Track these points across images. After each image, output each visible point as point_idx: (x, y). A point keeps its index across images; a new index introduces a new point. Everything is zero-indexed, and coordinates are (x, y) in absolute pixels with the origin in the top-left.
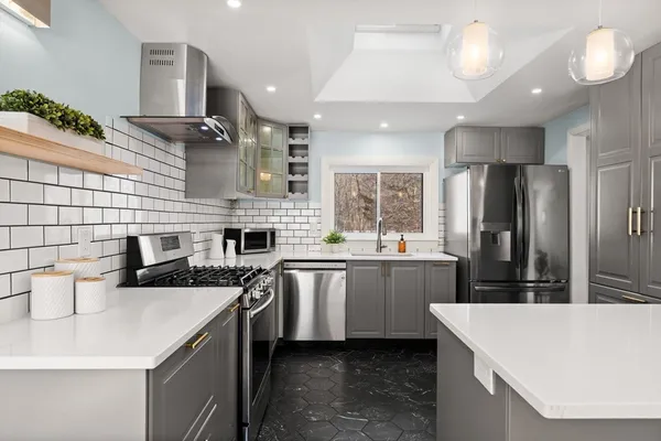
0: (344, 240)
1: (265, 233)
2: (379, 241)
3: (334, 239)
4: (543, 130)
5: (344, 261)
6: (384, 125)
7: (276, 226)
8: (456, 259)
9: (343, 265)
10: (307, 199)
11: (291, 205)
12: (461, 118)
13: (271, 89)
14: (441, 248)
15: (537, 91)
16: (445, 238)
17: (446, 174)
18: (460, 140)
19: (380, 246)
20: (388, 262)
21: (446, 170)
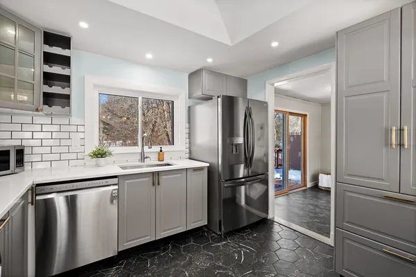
0: (110, 154)
1: (8, 152)
2: (143, 153)
3: (100, 154)
4: (246, 81)
5: (116, 177)
6: (149, 56)
7: (25, 143)
8: (208, 165)
9: (115, 181)
10: (69, 114)
11: (47, 120)
12: (210, 60)
14: (187, 156)
15: (275, 44)
16: (190, 148)
17: (190, 103)
18: (205, 78)
19: (143, 157)
20: (158, 173)
21: (191, 100)
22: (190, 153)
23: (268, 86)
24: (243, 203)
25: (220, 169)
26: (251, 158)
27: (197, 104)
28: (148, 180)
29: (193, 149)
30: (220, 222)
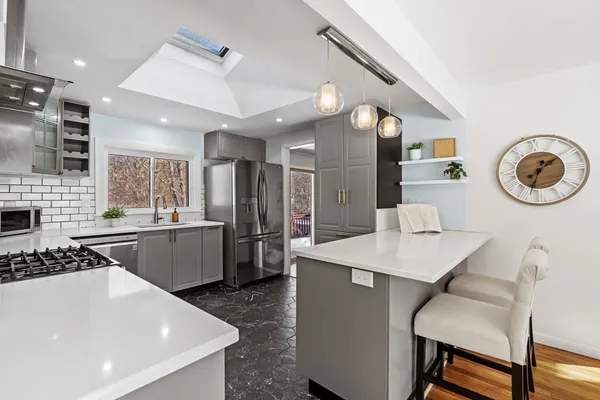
0: (124, 215)
1: (29, 212)
2: (156, 214)
4: (265, 142)
5: (135, 233)
6: (164, 120)
7: (41, 204)
8: (223, 224)
9: (135, 237)
10: (87, 176)
11: (57, 181)
12: (225, 126)
13: (79, 63)
14: (203, 217)
15: (279, 120)
16: (206, 209)
17: (206, 163)
18: (221, 141)
19: (157, 218)
20: (175, 230)
21: (207, 160)
22: (206, 213)
23: (283, 149)
24: (261, 265)
25: (234, 226)
26: (265, 216)
27: (215, 164)
28: (166, 237)
29: (209, 210)
30: (235, 278)
